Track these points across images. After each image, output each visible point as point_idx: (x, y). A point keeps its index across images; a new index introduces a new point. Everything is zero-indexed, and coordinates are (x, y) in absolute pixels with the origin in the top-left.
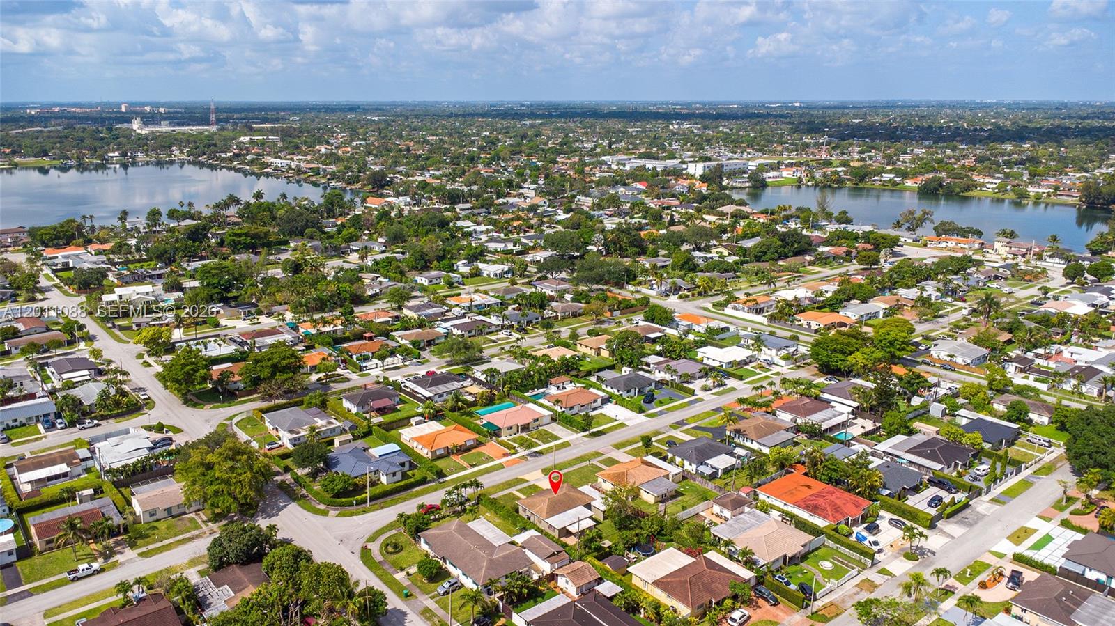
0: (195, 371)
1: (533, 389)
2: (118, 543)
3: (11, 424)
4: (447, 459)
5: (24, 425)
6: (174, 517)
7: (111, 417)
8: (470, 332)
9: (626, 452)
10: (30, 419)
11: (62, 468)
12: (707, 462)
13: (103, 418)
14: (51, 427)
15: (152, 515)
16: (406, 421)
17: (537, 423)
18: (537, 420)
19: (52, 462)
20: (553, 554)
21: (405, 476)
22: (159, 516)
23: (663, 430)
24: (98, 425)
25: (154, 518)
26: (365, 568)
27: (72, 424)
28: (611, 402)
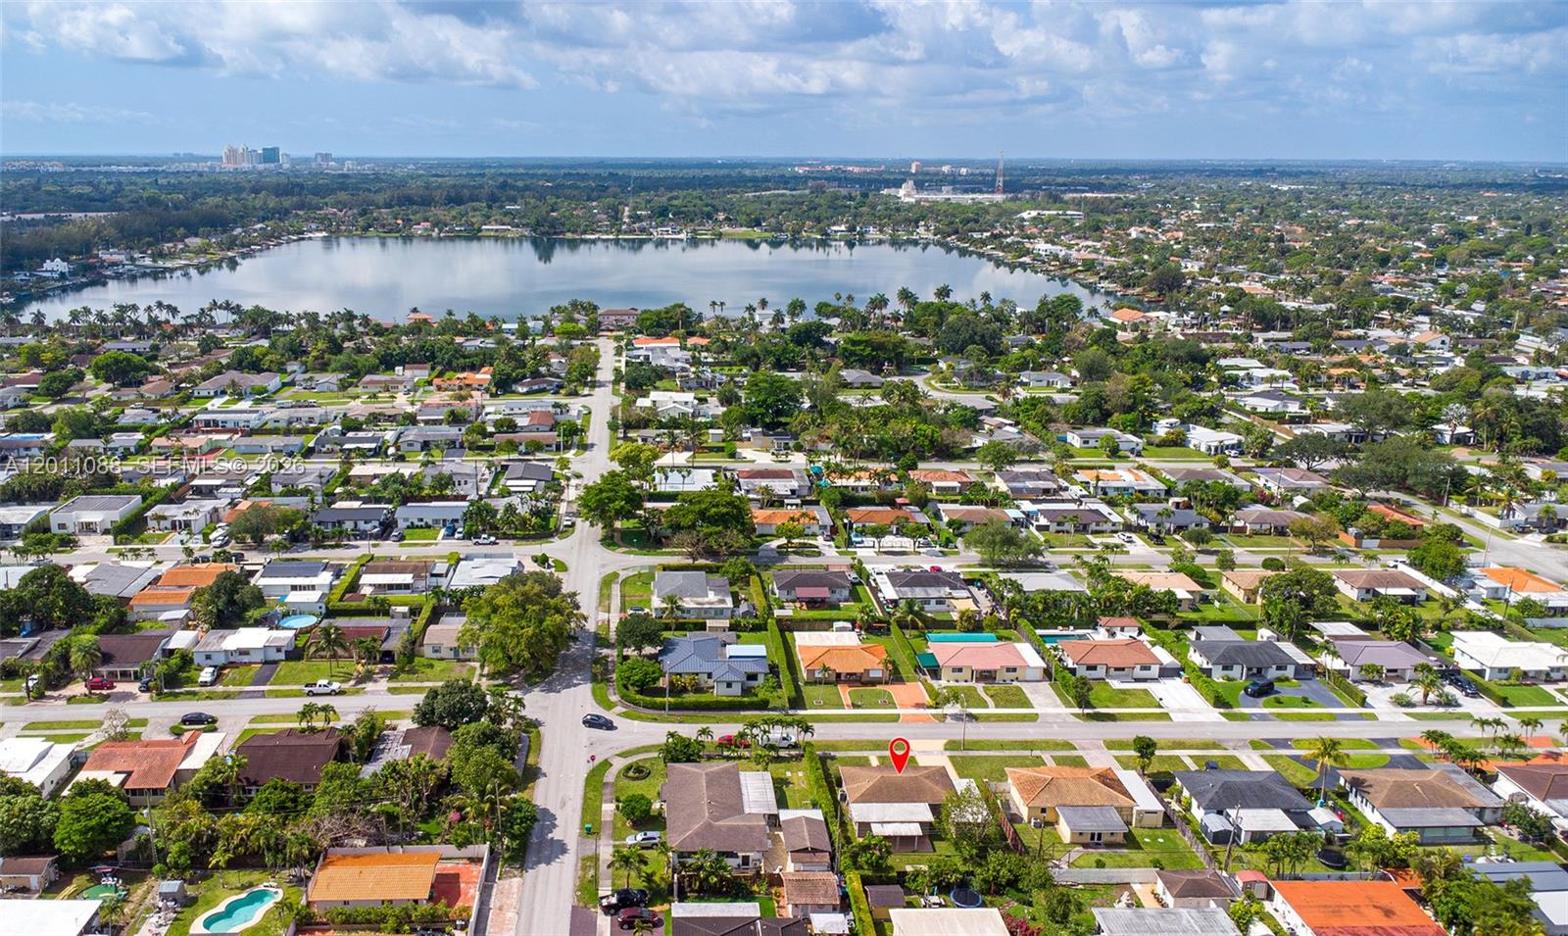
0: (611, 500)
1: (1066, 626)
2: (382, 671)
3: (416, 523)
4: (830, 688)
5: (428, 526)
6: (459, 660)
7: (514, 537)
8: (1059, 524)
9: (1116, 758)
10: (436, 521)
11: (407, 578)
12: (1230, 811)
13: (506, 537)
14: (451, 534)
15: (436, 651)
16: (824, 625)
17: (1012, 675)
18: (1014, 670)
19: (402, 570)
20: (805, 850)
21: (746, 691)
22: (445, 653)
23: (1224, 745)
24: (495, 543)
25: (438, 655)
26: (582, 784)
27: (467, 536)
28: (1179, 676)
